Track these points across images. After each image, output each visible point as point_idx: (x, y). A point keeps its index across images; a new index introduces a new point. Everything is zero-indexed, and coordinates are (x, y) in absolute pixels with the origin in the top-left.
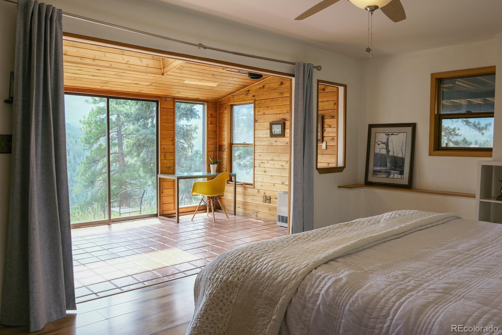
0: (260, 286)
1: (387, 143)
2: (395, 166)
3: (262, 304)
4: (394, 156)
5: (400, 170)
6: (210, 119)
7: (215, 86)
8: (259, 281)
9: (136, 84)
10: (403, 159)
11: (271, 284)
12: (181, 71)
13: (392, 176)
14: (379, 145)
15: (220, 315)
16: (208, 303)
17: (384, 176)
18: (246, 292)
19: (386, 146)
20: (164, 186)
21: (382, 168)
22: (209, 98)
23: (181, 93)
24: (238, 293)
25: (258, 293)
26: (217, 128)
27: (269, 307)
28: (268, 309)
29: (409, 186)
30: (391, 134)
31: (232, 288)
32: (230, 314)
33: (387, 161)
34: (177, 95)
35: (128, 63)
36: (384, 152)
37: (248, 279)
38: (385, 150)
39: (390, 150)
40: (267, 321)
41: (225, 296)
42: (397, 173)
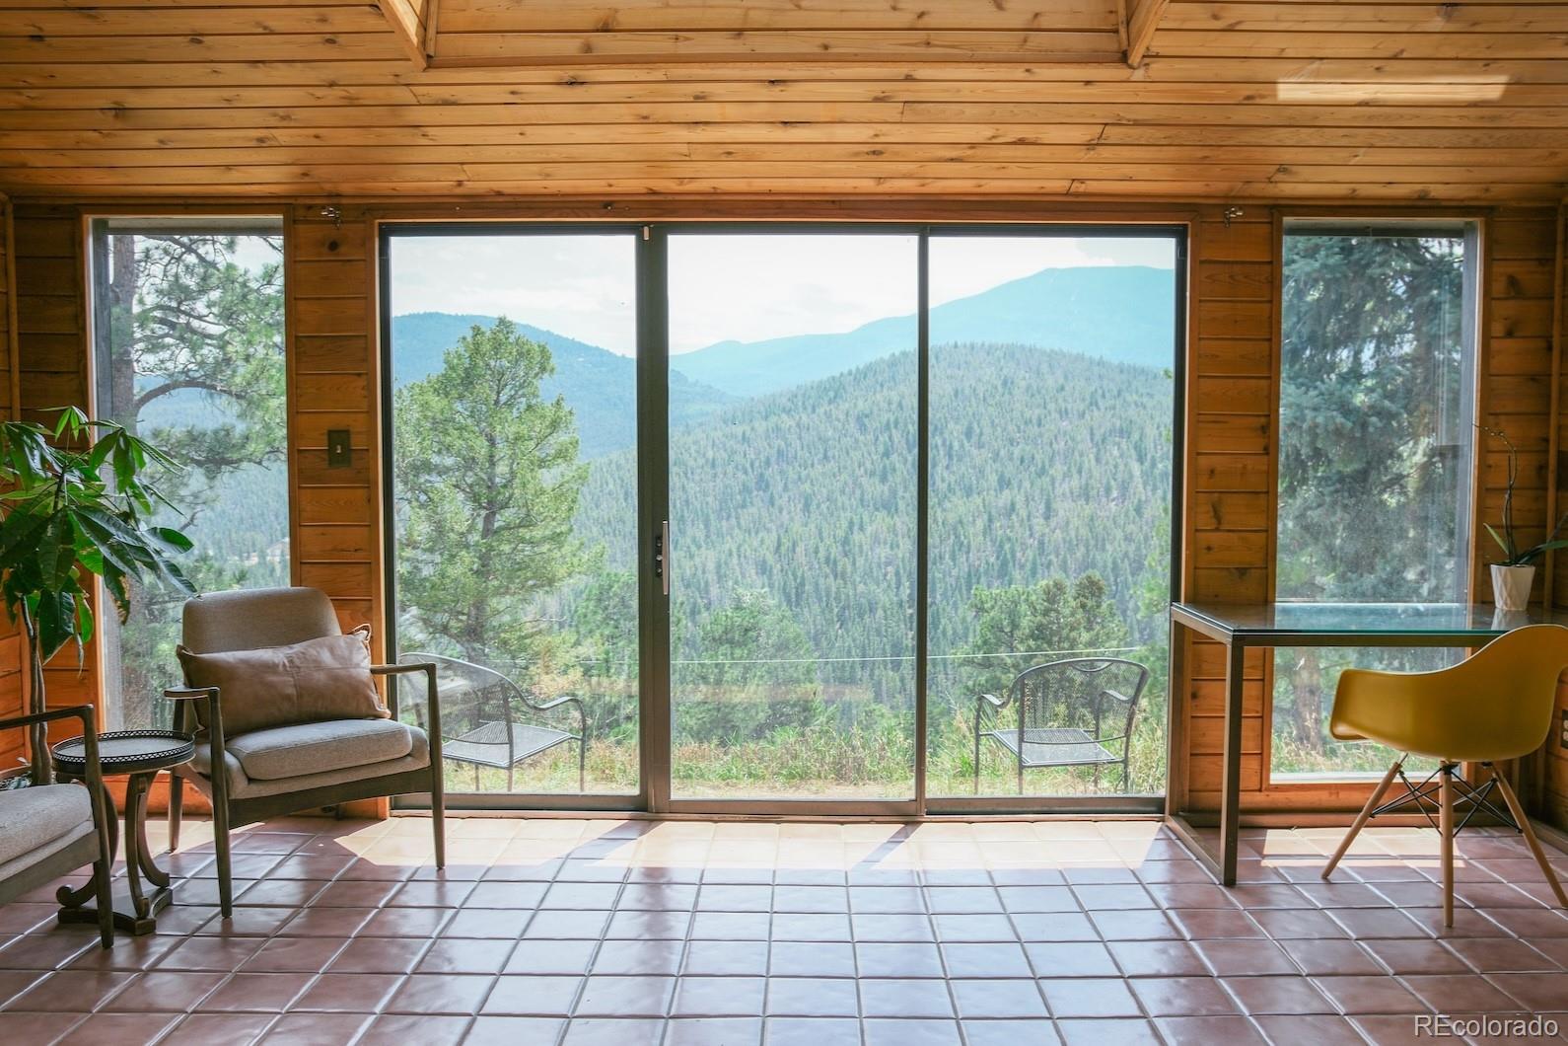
6: (1507, 309)
7: (1494, 93)
9: (1021, 142)
12: (1215, 17)
20: (1205, 666)
22: (1496, 190)
23: (1306, 173)
26: (1551, 361)
34: (1289, 188)
35: (926, 22)
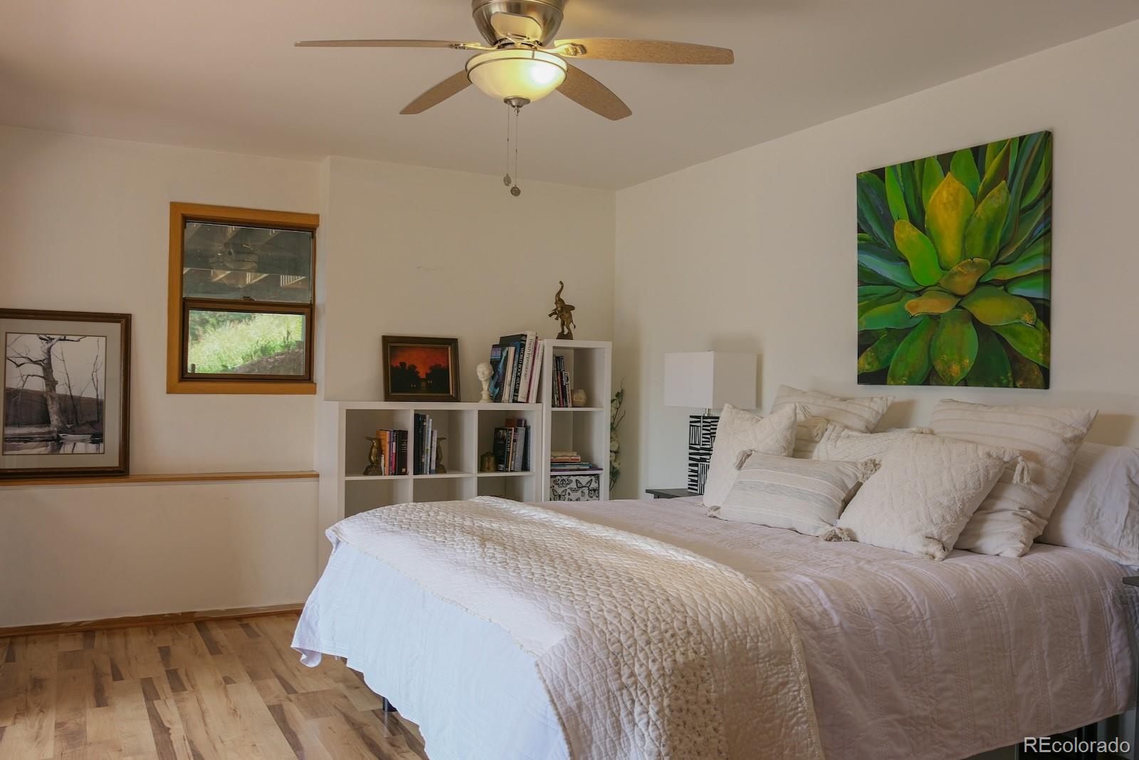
0: (744, 642)
1: (45, 362)
2: (75, 422)
3: (769, 669)
4: (72, 396)
5: (92, 431)
8: (735, 635)
10: (99, 405)
11: (759, 628)
13: (67, 448)
14: (18, 366)
15: (699, 740)
16: (669, 733)
17: (42, 450)
18: (727, 667)
19: (44, 369)
21: (34, 430)
24: (714, 676)
25: (750, 654)
27: (782, 666)
28: (785, 670)
29: (121, 472)
30: (58, 337)
31: (694, 674)
32: (720, 724)
33: (50, 410)
36: (37, 385)
37: (714, 643)
38: (42, 380)
39: (56, 380)
40: (796, 688)
41: (691, 698)
42: (83, 441)
